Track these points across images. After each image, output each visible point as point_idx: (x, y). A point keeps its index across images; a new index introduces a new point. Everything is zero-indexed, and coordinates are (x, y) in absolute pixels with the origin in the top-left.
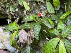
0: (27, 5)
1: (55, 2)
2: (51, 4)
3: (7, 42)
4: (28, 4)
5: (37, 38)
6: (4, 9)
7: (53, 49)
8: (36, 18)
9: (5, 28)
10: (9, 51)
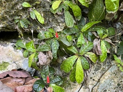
0: (40, 17)
1: (75, 11)
2: (71, 14)
3: (21, 61)
4: (42, 15)
5: (56, 57)
6: (11, 22)
7: (70, 67)
8: (53, 34)
9: (15, 45)
10: (25, 71)
